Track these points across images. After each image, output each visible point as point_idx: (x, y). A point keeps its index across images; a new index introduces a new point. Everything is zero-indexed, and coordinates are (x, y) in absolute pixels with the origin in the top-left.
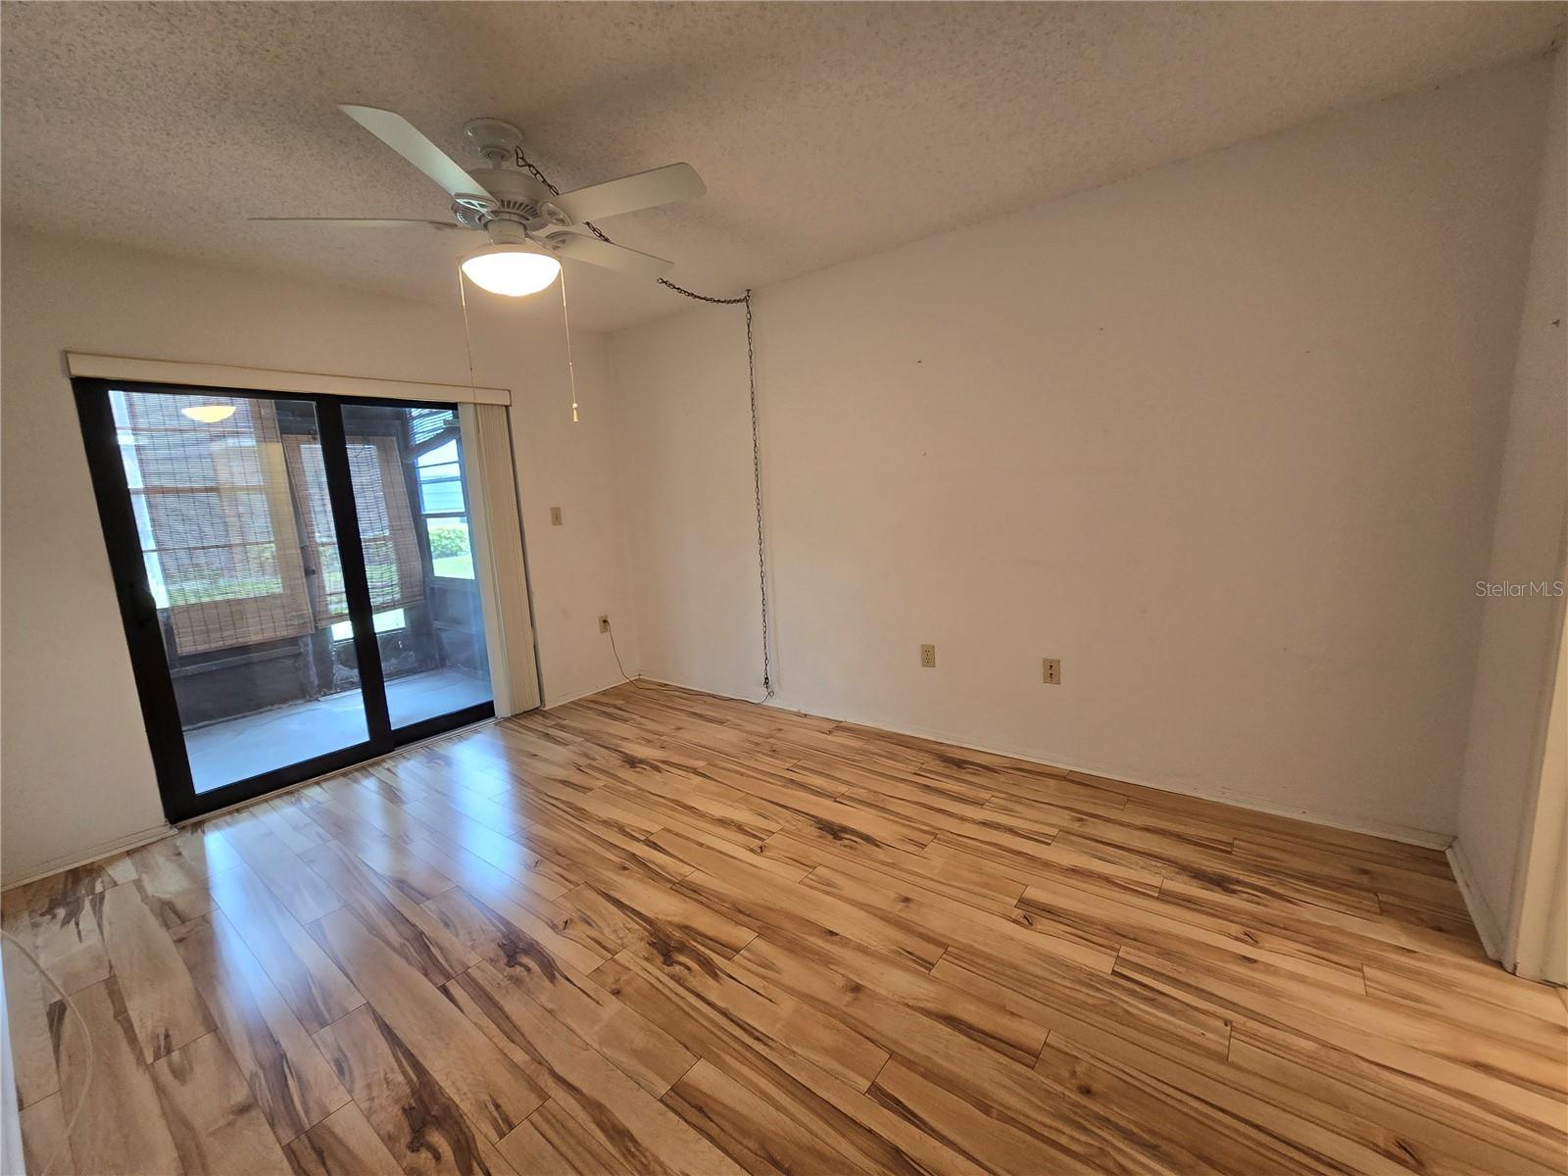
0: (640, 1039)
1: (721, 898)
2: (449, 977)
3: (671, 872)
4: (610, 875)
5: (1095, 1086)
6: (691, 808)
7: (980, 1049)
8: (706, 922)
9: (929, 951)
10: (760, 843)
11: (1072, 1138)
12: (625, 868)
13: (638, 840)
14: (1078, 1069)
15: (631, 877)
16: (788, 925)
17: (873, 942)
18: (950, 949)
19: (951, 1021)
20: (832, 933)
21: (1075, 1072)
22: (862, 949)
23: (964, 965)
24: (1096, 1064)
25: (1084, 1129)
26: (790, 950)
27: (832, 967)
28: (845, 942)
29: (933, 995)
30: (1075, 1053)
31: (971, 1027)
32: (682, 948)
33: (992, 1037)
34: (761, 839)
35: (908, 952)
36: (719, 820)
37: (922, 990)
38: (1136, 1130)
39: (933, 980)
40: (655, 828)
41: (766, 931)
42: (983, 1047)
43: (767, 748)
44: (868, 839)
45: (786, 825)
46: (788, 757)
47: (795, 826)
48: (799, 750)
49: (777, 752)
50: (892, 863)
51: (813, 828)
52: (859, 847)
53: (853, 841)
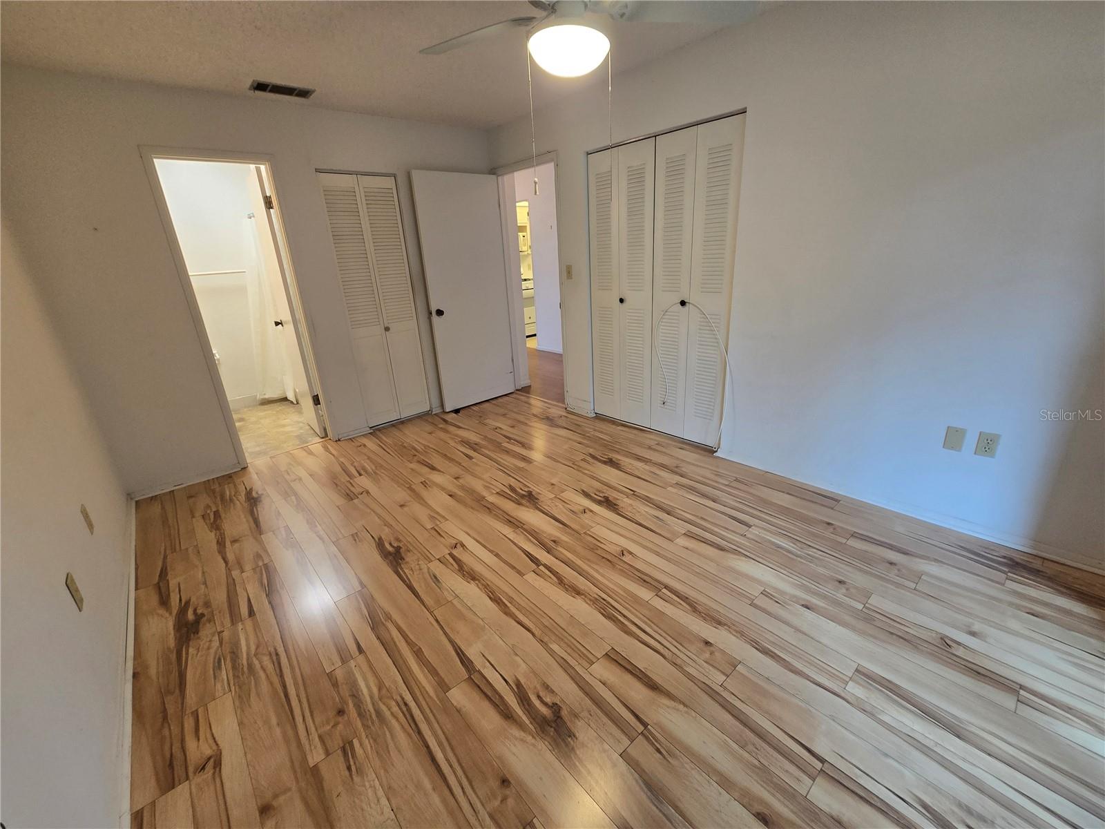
1: (497, 517)
2: (633, 494)
3: (523, 536)
4: (565, 538)
6: (496, 600)
8: (509, 506)
10: (455, 552)
12: (554, 541)
13: (546, 566)
15: (549, 535)
32: (523, 496)
34: (451, 555)
36: (474, 579)
40: (530, 577)
43: (340, 727)
44: (380, 544)
45: (424, 567)
46: (338, 687)
47: (418, 564)
48: (305, 705)
49: (339, 706)
50: (385, 525)
51: (407, 559)
52: (392, 539)
53: (390, 544)
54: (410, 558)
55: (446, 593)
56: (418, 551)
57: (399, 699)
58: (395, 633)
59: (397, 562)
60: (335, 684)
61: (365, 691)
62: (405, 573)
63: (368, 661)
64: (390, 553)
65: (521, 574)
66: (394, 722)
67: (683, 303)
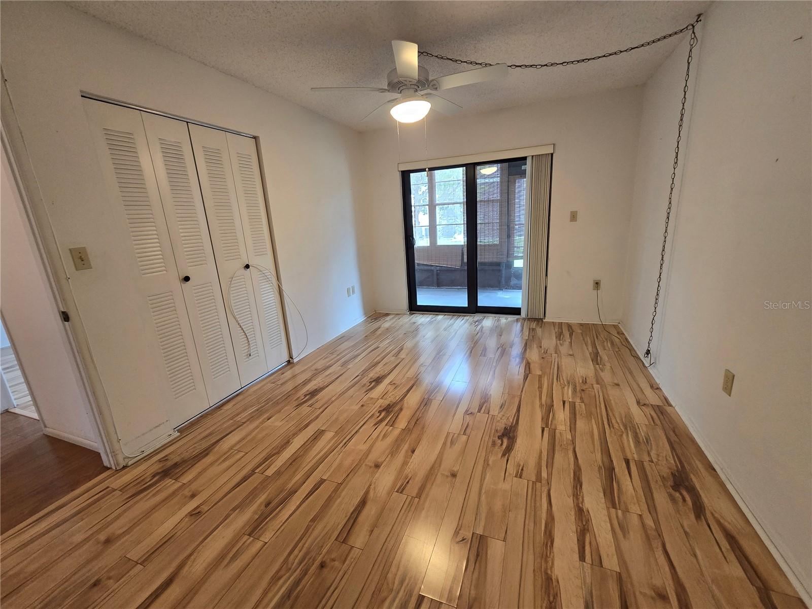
1: (424, 413)
5: (325, 571)
7: (346, 517)
9: (413, 489)
10: (475, 412)
11: (297, 556)
14: (336, 563)
16: (414, 436)
17: (411, 466)
18: (417, 500)
19: (363, 503)
20: (413, 451)
21: (335, 561)
22: (405, 463)
23: (406, 506)
24: (340, 573)
25: (300, 563)
26: (396, 440)
27: (389, 456)
28: (408, 457)
29: (379, 495)
30: (347, 562)
31: (360, 512)
32: (389, 412)
33: (354, 521)
35: (408, 482)
36: (487, 394)
37: (381, 490)
38: (299, 589)
39: (390, 493)
41: (407, 431)
42: (347, 518)
43: (585, 387)
44: (509, 450)
45: (500, 416)
46: (581, 397)
47: (501, 419)
48: (597, 399)
49: (583, 392)
50: (488, 465)
51: (503, 426)
52: (497, 447)
53: (502, 445)
54: (501, 426)
55: (506, 398)
56: (492, 426)
57: (559, 382)
58: (544, 398)
59: (511, 428)
60: (581, 398)
61: (570, 390)
62: (513, 420)
63: (563, 397)
64: (509, 438)
66: (564, 378)
67: (247, 267)
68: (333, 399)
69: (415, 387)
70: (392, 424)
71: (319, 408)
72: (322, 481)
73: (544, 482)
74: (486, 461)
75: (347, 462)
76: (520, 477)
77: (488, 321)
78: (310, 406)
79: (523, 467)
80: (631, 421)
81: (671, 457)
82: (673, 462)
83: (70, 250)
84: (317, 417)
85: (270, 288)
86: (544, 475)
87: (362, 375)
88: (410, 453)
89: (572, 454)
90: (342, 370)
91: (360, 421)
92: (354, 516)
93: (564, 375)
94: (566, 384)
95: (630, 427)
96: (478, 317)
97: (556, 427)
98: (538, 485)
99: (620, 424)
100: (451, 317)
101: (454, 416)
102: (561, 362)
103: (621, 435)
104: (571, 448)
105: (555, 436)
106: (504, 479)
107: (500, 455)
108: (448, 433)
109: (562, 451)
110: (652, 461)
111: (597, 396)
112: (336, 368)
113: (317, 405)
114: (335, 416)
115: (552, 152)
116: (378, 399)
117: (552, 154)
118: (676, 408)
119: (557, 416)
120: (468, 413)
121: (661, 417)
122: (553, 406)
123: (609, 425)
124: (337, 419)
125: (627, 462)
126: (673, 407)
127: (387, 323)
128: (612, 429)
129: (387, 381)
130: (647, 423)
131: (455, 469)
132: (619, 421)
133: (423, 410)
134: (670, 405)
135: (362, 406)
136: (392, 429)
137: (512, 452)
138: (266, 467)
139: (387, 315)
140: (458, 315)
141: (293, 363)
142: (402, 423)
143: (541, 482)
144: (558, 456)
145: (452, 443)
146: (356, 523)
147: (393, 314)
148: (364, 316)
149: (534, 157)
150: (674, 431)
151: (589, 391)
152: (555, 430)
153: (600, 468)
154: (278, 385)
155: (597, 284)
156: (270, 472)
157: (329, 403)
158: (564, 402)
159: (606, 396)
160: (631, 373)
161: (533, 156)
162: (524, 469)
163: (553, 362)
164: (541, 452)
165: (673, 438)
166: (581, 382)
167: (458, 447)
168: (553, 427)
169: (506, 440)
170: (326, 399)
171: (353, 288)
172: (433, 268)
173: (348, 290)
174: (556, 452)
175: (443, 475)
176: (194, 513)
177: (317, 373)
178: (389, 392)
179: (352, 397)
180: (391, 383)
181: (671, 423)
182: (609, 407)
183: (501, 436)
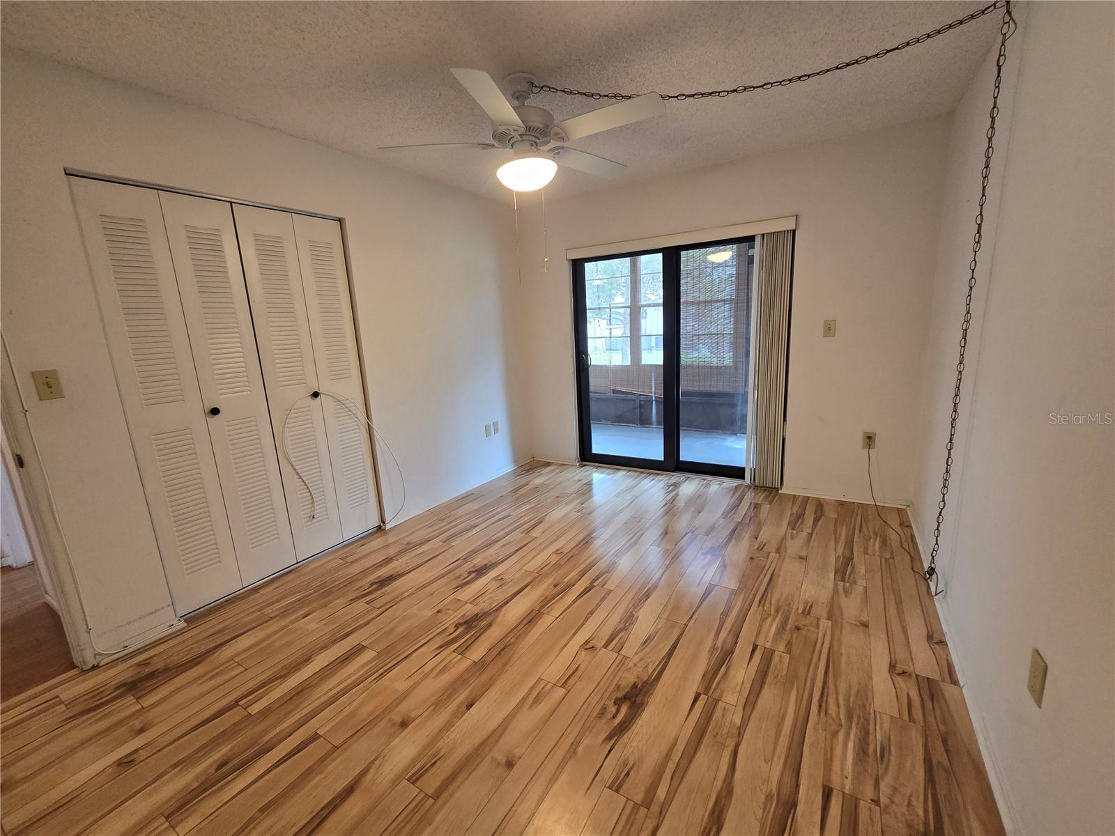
0: (401, 629)
3: (554, 606)
4: (548, 583)
6: (647, 596)
7: (311, 813)
9: (431, 782)
10: (600, 644)
12: (556, 586)
13: (591, 584)
15: (545, 591)
16: (485, 677)
17: (454, 733)
18: (431, 801)
19: (349, 791)
20: (470, 706)
22: (448, 726)
23: (408, 810)
26: (456, 681)
27: (431, 708)
28: (457, 715)
29: (379, 780)
31: (335, 808)
33: (319, 825)
34: (606, 646)
35: (435, 763)
36: (632, 616)
37: (387, 771)
39: (395, 782)
40: (610, 586)
41: (480, 666)
42: (313, 815)
43: (803, 623)
44: (622, 728)
45: (636, 659)
46: (789, 641)
47: (635, 665)
48: (817, 649)
49: (796, 631)
50: (576, 752)
51: (633, 680)
52: (603, 721)
53: (614, 717)
54: (628, 679)
55: (660, 626)
56: (614, 678)
57: (761, 607)
58: (723, 635)
59: (643, 687)
60: (789, 644)
61: (775, 625)
62: (654, 671)
63: (757, 636)
64: (632, 705)
65: (609, 592)
66: (773, 602)
67: (316, 395)
68: (406, 594)
69: (529, 587)
70: (462, 652)
71: (378, 609)
72: (315, 737)
73: (655, 808)
74: (575, 744)
75: (366, 710)
76: (617, 791)
77: (690, 486)
78: (368, 603)
79: (632, 768)
80: (864, 706)
81: (922, 797)
82: (921, 812)
83: (32, 373)
84: (368, 623)
85: (354, 424)
86: (661, 793)
87: (464, 559)
88: (464, 708)
89: (728, 757)
90: (443, 547)
91: (422, 637)
92: (323, 814)
93: (776, 595)
94: (772, 613)
95: (859, 717)
96: (676, 477)
97: (721, 695)
98: (643, 811)
99: (842, 707)
100: (637, 474)
101: (563, 648)
102: (780, 570)
103: (836, 733)
104: (731, 744)
105: (712, 713)
106: (588, 789)
107: (603, 736)
108: (540, 680)
109: (713, 746)
110: (876, 802)
111: (819, 644)
112: (436, 543)
113: (377, 604)
114: (392, 625)
115: (794, 227)
116: (467, 603)
117: (794, 231)
118: (964, 690)
119: (732, 674)
120: (586, 647)
121: (929, 704)
122: (732, 652)
123: (820, 706)
124: (392, 630)
125: (827, 794)
126: (959, 686)
127: (539, 479)
128: (822, 714)
129: (493, 574)
130: (896, 714)
131: (518, 752)
132: (841, 702)
133: (521, 631)
134: (955, 682)
135: (438, 612)
136: (460, 659)
137: (625, 736)
138: (256, 699)
139: (548, 464)
140: (649, 473)
141: (384, 530)
142: (477, 653)
143: (648, 809)
144: (702, 758)
145: (537, 699)
146: (319, 829)
147: (556, 464)
148: (513, 465)
149: (765, 236)
150: (945, 741)
151: (809, 631)
152: (717, 701)
153: (769, 797)
154: (347, 562)
155: (869, 439)
156: (254, 709)
157: (395, 601)
158: (755, 648)
159: (835, 643)
160: (899, 604)
161: (763, 235)
162: (631, 773)
163: (766, 568)
164: (674, 745)
165: (940, 756)
166: (800, 611)
167: (542, 709)
168: (716, 695)
169: (626, 708)
170: (396, 593)
171: (496, 425)
172: (634, 397)
173: (487, 428)
174: (703, 747)
175: (493, 759)
176: (125, 761)
177: (409, 547)
178: (489, 592)
179: (433, 593)
180: (496, 579)
181: (945, 723)
182: (834, 669)
183: (621, 699)
